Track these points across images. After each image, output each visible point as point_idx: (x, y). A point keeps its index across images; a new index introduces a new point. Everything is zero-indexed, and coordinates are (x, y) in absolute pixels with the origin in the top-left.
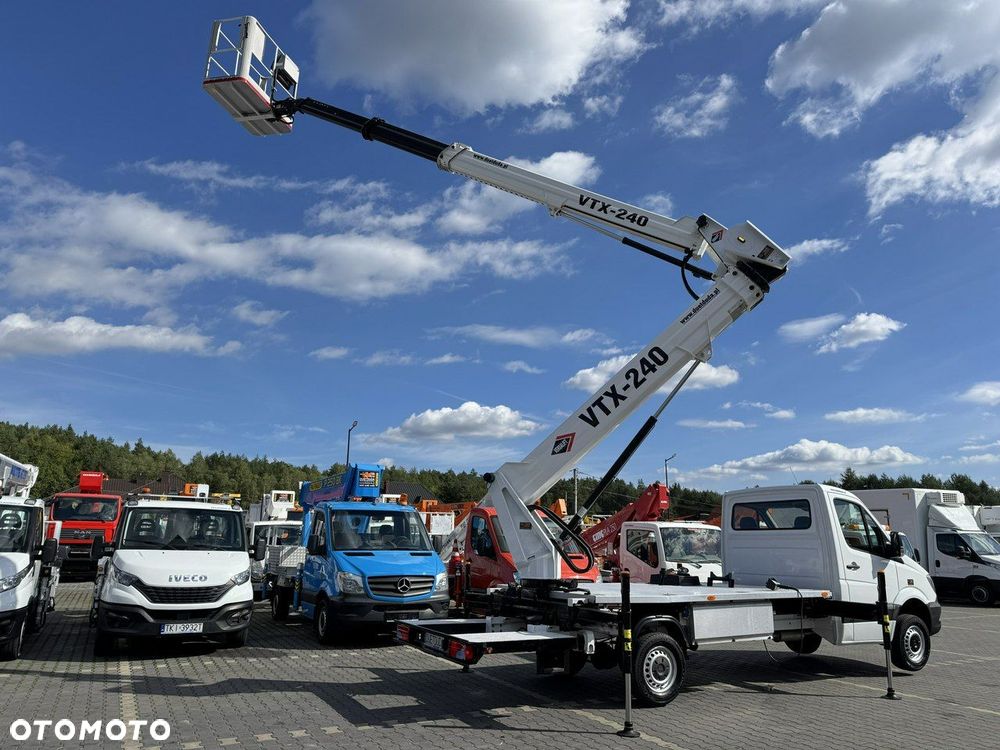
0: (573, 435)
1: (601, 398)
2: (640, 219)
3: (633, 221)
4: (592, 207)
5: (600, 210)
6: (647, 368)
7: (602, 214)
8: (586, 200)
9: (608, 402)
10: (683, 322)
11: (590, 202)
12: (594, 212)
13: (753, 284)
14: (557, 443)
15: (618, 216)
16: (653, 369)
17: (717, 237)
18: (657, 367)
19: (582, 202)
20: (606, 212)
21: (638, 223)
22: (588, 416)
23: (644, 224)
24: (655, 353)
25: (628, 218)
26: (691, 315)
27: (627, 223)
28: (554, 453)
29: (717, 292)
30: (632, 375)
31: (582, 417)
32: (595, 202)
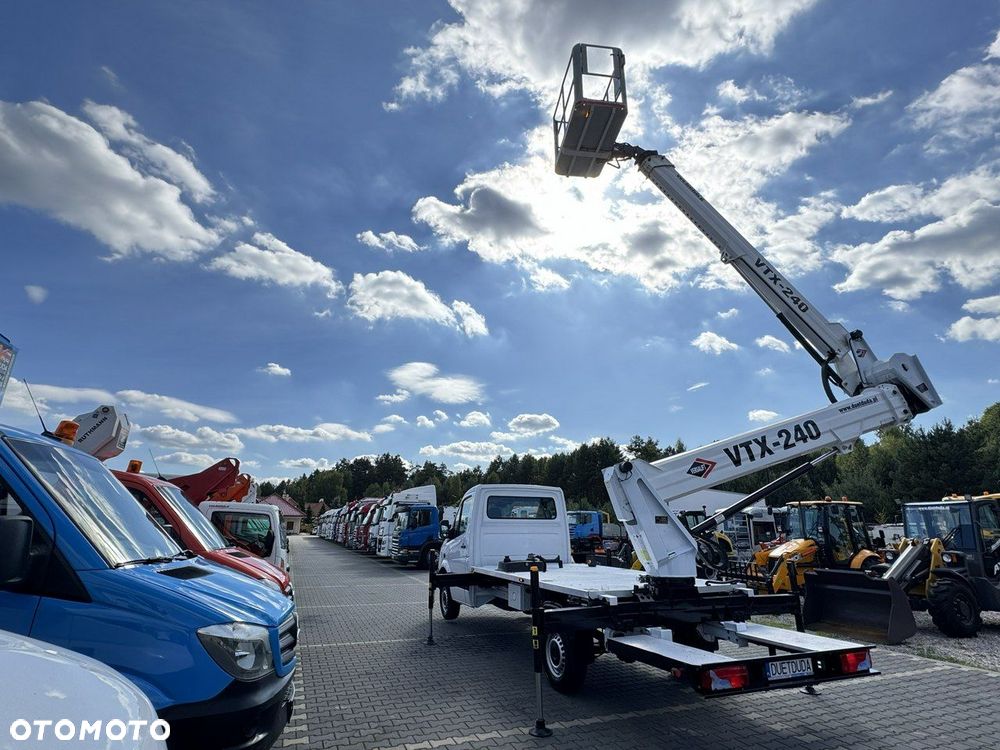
0: (714, 464)
1: (750, 442)
2: (803, 304)
3: (796, 303)
4: (766, 272)
5: (771, 279)
6: (799, 436)
7: (771, 283)
8: (763, 264)
9: (756, 449)
10: (841, 411)
11: (764, 268)
12: (766, 277)
13: (908, 409)
14: (695, 465)
15: (785, 292)
16: (804, 439)
17: (861, 353)
18: (809, 440)
19: (758, 265)
20: (775, 283)
21: (800, 307)
22: (733, 452)
23: (804, 311)
24: (809, 425)
25: (792, 298)
26: (849, 408)
27: (790, 302)
28: (689, 472)
29: (875, 400)
30: (784, 434)
31: (727, 451)
32: (768, 271)
